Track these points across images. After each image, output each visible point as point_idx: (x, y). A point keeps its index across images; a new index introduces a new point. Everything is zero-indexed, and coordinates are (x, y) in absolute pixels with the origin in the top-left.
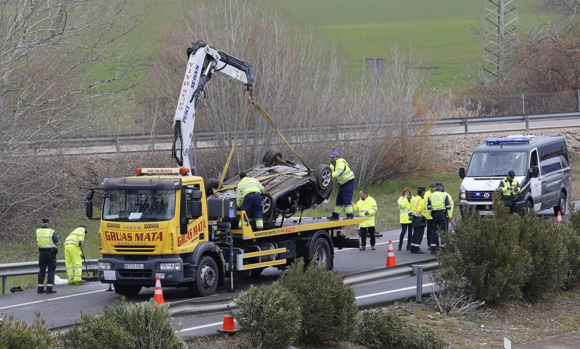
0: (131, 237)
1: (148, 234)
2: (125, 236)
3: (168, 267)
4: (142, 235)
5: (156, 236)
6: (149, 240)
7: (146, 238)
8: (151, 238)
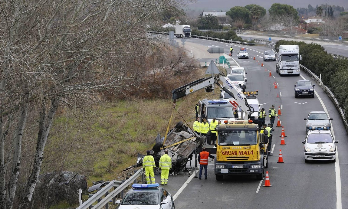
0: (236, 153)
1: (246, 152)
2: (233, 153)
3: (255, 167)
4: (242, 152)
5: (250, 152)
6: (246, 154)
7: (244, 153)
8: (247, 153)
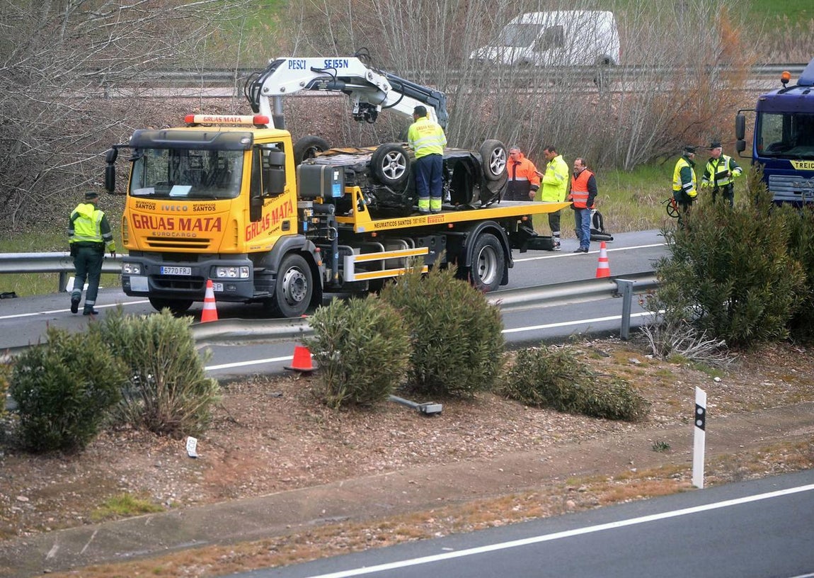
0: (172, 224)
1: (199, 220)
2: (163, 221)
3: (229, 274)
4: (189, 221)
5: (212, 223)
6: (201, 229)
7: (195, 226)
8: (204, 228)
